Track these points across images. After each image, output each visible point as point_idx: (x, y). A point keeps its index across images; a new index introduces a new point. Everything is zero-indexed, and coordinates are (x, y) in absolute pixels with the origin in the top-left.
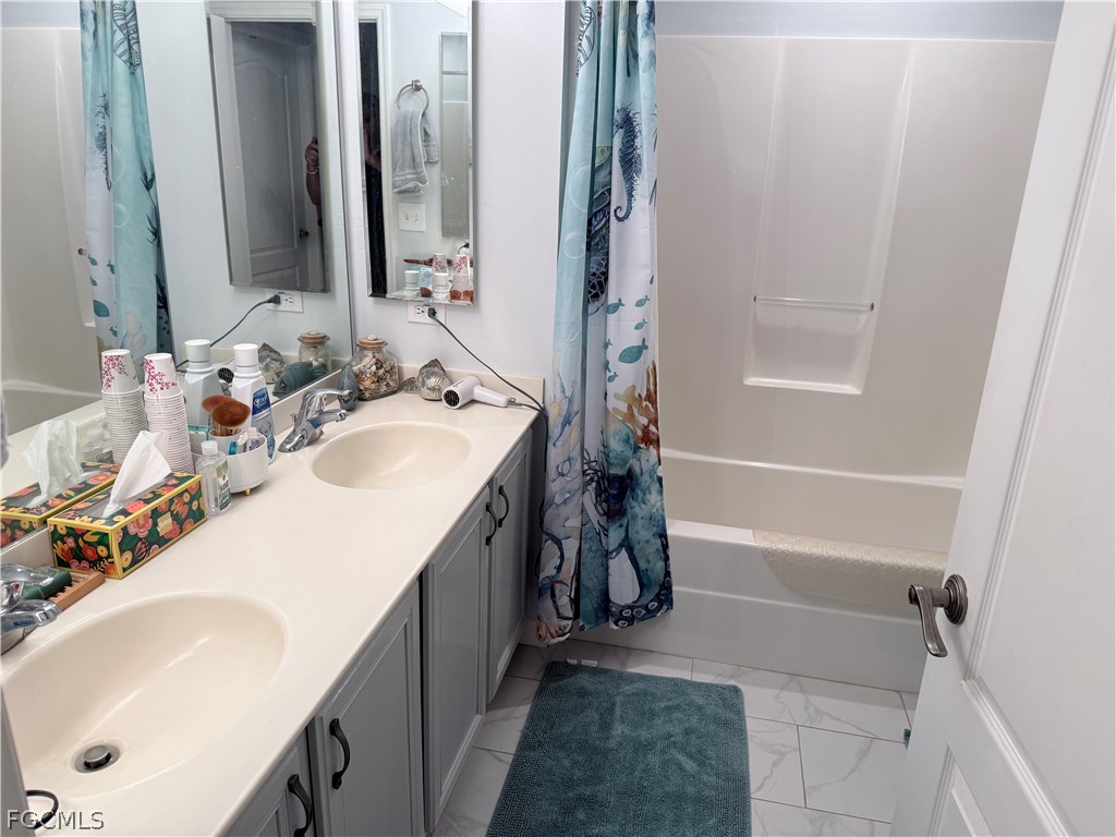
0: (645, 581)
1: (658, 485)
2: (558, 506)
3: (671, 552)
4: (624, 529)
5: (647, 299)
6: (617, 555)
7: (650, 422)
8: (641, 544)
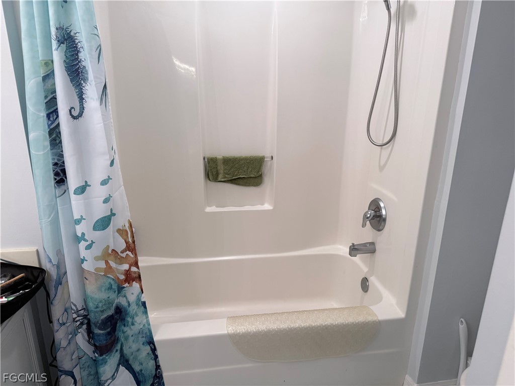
0: (140, 378)
1: (143, 308)
2: (65, 348)
3: (159, 352)
4: (118, 352)
5: (109, 178)
6: (117, 374)
7: (131, 266)
8: (134, 354)
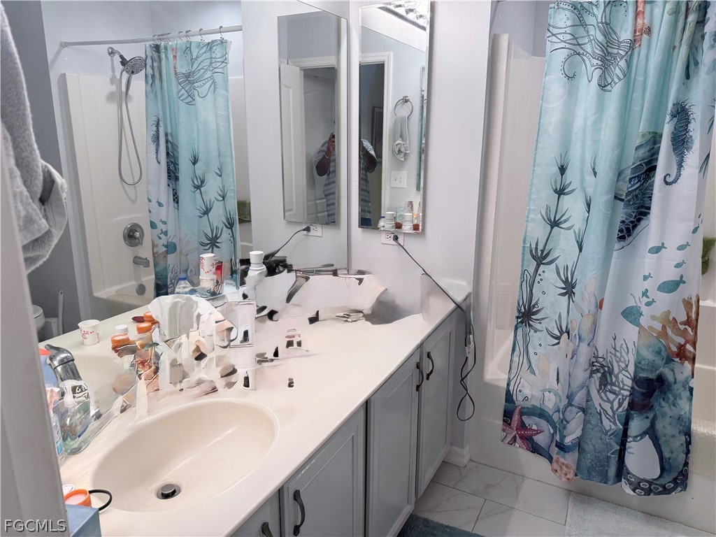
0: (666, 466)
1: (688, 393)
3: (692, 448)
4: (649, 420)
5: (688, 244)
6: (641, 439)
7: (687, 342)
8: (667, 437)
